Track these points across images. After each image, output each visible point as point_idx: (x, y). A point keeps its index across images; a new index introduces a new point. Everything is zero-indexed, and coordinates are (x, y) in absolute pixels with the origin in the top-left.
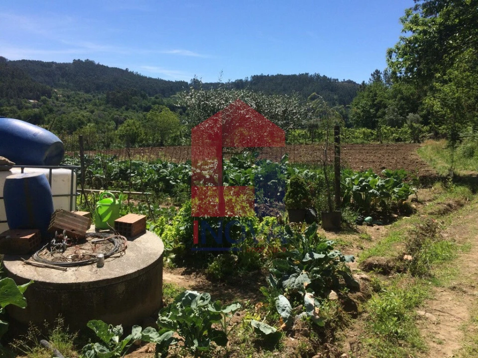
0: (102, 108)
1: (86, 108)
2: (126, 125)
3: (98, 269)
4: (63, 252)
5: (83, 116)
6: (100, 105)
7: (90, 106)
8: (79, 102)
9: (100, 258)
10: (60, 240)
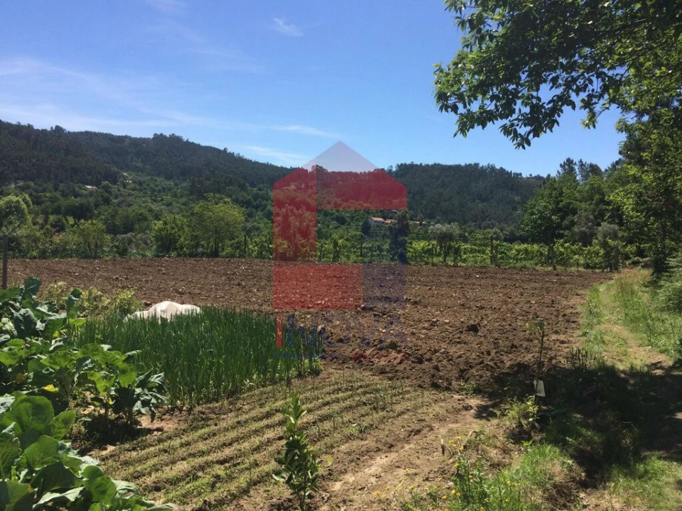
0: (184, 200)
1: (162, 200)
6: (182, 196)
7: (168, 198)
8: (154, 191)
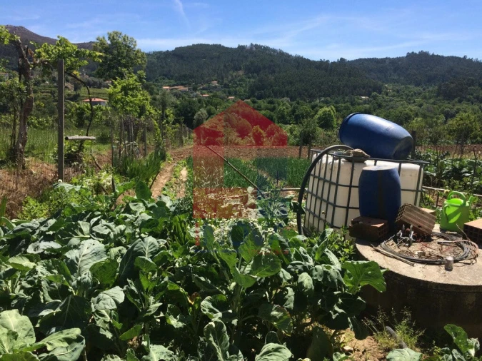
0: (432, 101)
1: (414, 102)
2: (458, 119)
3: (447, 272)
4: (409, 246)
5: (411, 111)
6: (430, 98)
7: (419, 100)
8: (408, 96)
9: (449, 261)
10: (407, 234)
